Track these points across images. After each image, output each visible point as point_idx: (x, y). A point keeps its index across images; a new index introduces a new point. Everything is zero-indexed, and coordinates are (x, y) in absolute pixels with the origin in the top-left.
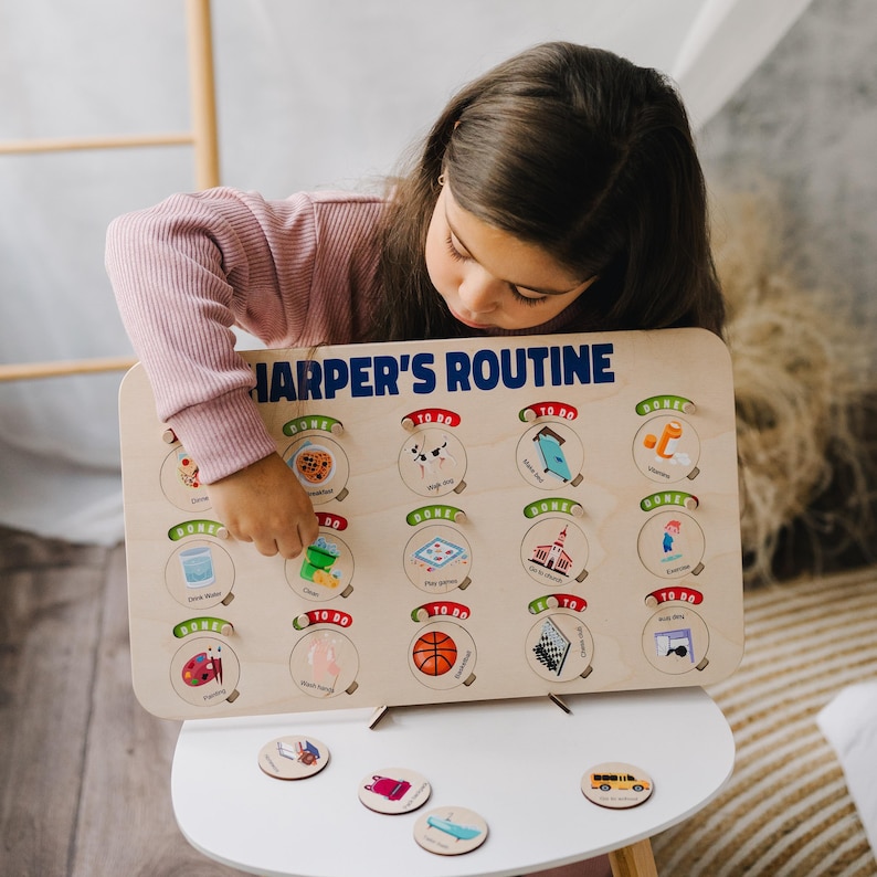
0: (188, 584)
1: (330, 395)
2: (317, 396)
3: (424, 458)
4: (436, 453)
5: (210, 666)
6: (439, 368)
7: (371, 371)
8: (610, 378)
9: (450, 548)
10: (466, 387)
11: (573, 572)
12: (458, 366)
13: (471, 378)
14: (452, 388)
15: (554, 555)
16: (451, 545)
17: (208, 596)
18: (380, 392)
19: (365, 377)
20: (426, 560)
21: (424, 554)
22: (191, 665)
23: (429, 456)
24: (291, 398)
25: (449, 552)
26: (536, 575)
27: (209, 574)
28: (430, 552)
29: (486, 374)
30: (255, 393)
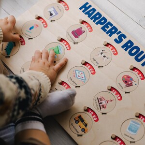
1: (97, 24)
2: (94, 21)
3: (101, 54)
4: (104, 56)
6: (125, 41)
7: (110, 27)
10: (126, 50)
11: (103, 111)
12: (129, 45)
13: (129, 49)
14: (123, 47)
15: (104, 103)
16: (85, 76)
18: (107, 33)
19: (108, 27)
20: (76, 74)
21: (77, 72)
24: (89, 17)
25: (82, 77)
26: (95, 102)
28: (79, 73)
29: (133, 52)
30: (83, 9)
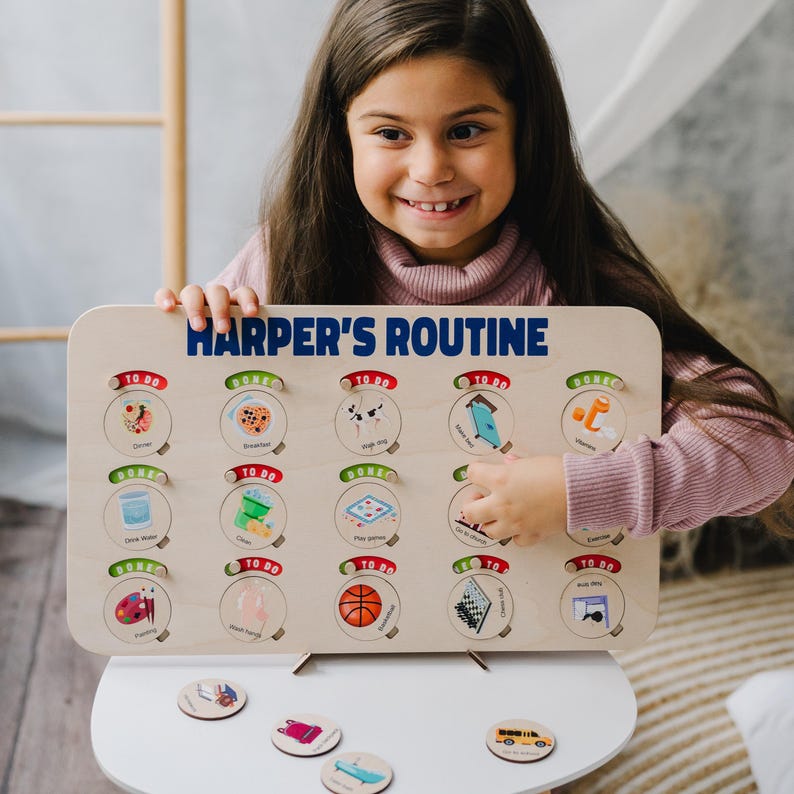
0: (126, 526)
1: (273, 352)
2: (260, 352)
3: (360, 418)
4: (372, 413)
5: (142, 606)
6: (380, 332)
7: (313, 331)
8: (543, 351)
9: (381, 506)
10: (404, 352)
12: (398, 332)
13: (409, 344)
14: (390, 352)
16: (382, 502)
17: (144, 538)
18: (321, 352)
19: (308, 337)
20: (356, 516)
21: (355, 510)
22: (124, 604)
23: (365, 416)
24: (235, 352)
25: (379, 510)
26: (461, 536)
27: (146, 517)
28: (361, 508)
29: (424, 341)
30: (200, 346)
